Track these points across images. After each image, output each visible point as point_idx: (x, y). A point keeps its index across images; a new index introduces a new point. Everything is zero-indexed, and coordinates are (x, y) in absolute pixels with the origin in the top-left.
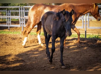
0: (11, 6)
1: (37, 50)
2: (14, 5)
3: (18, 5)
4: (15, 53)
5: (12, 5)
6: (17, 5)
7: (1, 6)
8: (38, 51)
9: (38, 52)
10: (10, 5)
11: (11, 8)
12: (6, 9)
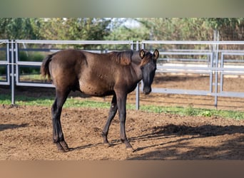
0: (110, 40)
1: (173, 153)
2: (117, 37)
3: (128, 39)
4: (118, 157)
5: (113, 38)
6: (125, 38)
7: (88, 40)
8: (177, 155)
9: (175, 158)
10: (109, 37)
11: (110, 45)
12: (99, 47)
